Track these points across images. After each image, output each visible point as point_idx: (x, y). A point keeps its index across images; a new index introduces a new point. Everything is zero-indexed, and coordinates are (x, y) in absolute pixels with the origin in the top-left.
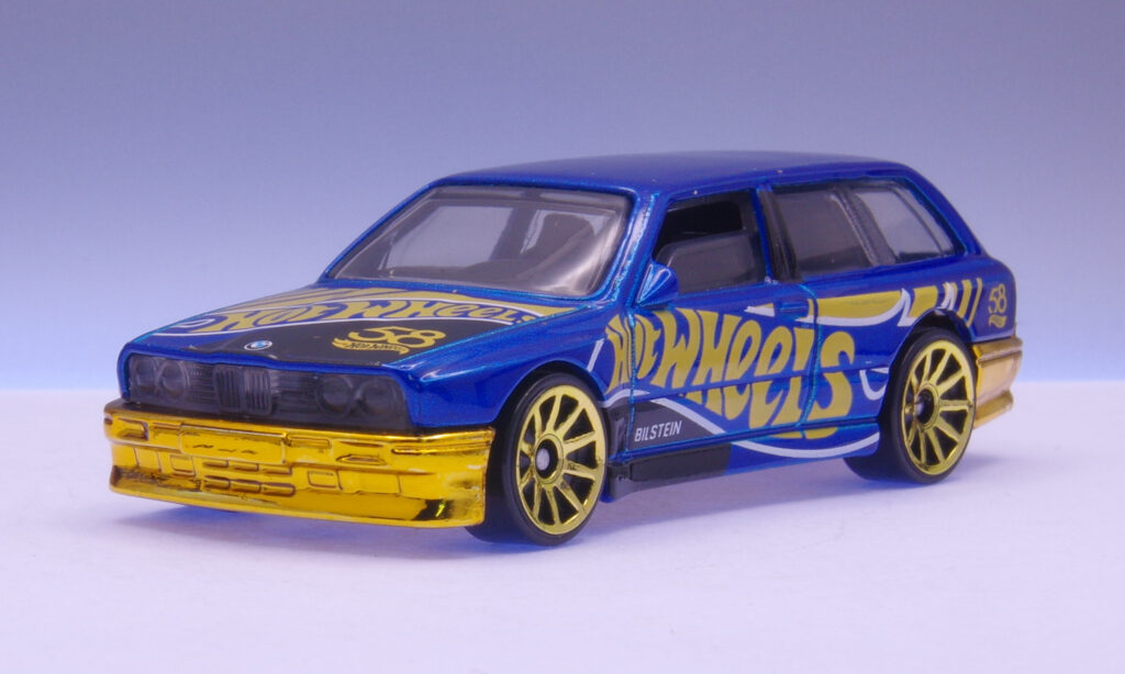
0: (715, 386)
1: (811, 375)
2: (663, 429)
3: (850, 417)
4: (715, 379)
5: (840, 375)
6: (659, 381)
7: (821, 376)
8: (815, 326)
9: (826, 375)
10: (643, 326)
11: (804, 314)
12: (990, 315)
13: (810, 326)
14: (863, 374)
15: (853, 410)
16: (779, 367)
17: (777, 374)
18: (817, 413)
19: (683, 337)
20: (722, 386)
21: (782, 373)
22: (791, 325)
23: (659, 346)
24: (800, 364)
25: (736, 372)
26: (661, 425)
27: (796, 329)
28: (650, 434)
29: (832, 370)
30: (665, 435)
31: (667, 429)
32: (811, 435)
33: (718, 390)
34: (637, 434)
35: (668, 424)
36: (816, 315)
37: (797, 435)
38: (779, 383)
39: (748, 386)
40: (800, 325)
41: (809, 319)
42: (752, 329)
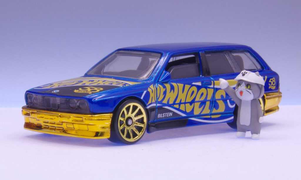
0: (183, 103)
1: (213, 101)
2: (167, 114)
3: (225, 112)
4: (183, 101)
5: (221, 101)
6: (165, 102)
7: (215, 102)
8: (214, 88)
9: (217, 101)
10: (160, 87)
11: (211, 84)
12: (269, 86)
13: (212, 88)
14: (228, 101)
15: (225, 110)
16: (203, 99)
17: (202, 101)
18: (214, 111)
19: (172, 90)
20: (185, 103)
21: (204, 100)
22: (206, 88)
23: (165, 93)
24: (209, 98)
25: (189, 100)
26: (166, 113)
27: (208, 89)
28: (162, 116)
29: (219, 100)
30: (167, 116)
31: (168, 115)
32: (213, 117)
33: (184, 104)
34: (158, 116)
35: (168, 113)
36: (214, 85)
37: (209, 117)
38: (203, 103)
39: (193, 104)
40: (209, 88)
41: (212, 86)
42: (195, 89)
